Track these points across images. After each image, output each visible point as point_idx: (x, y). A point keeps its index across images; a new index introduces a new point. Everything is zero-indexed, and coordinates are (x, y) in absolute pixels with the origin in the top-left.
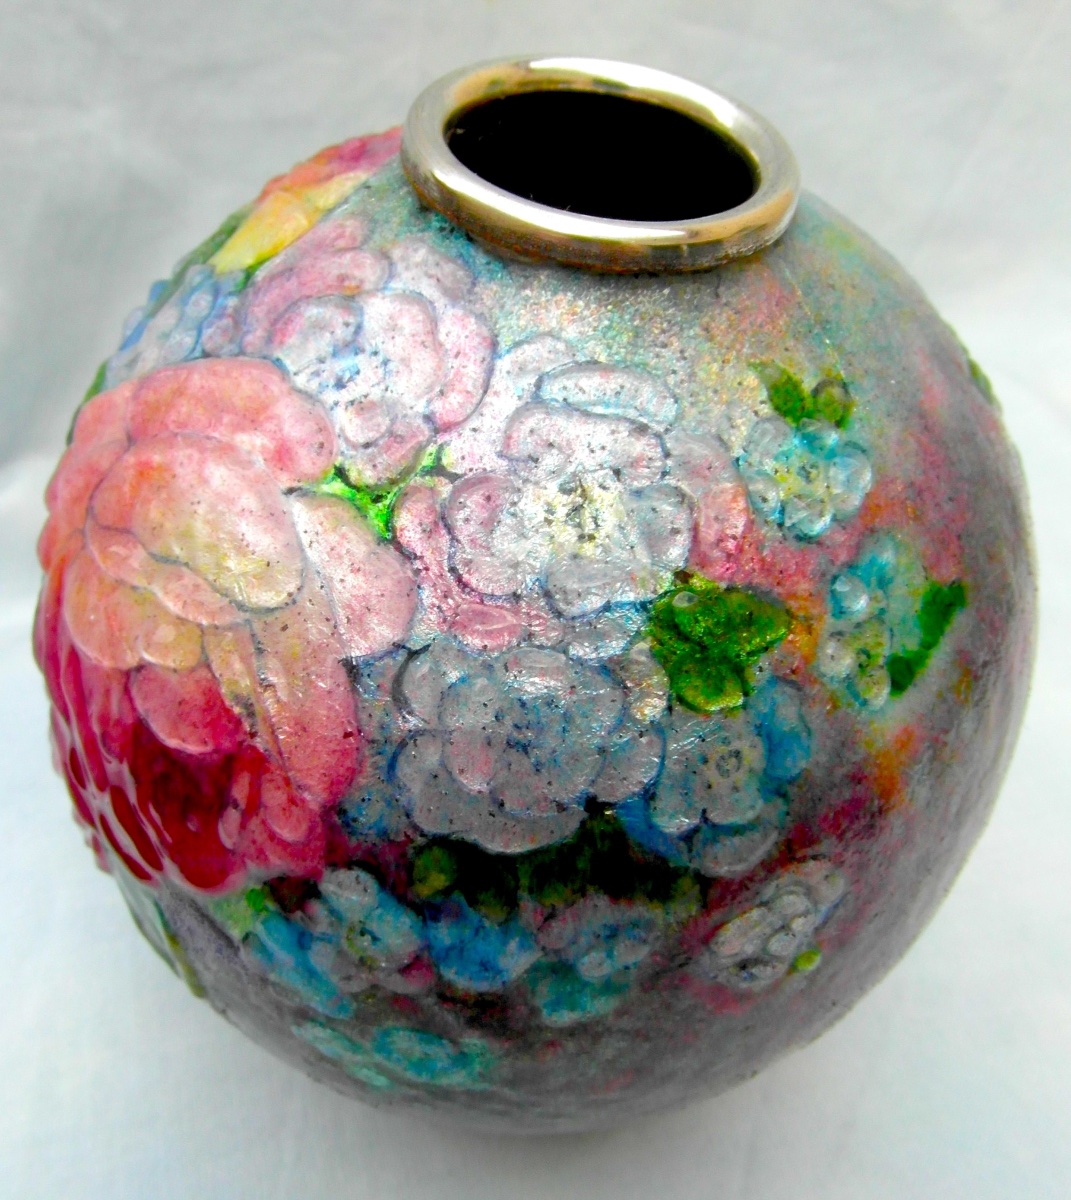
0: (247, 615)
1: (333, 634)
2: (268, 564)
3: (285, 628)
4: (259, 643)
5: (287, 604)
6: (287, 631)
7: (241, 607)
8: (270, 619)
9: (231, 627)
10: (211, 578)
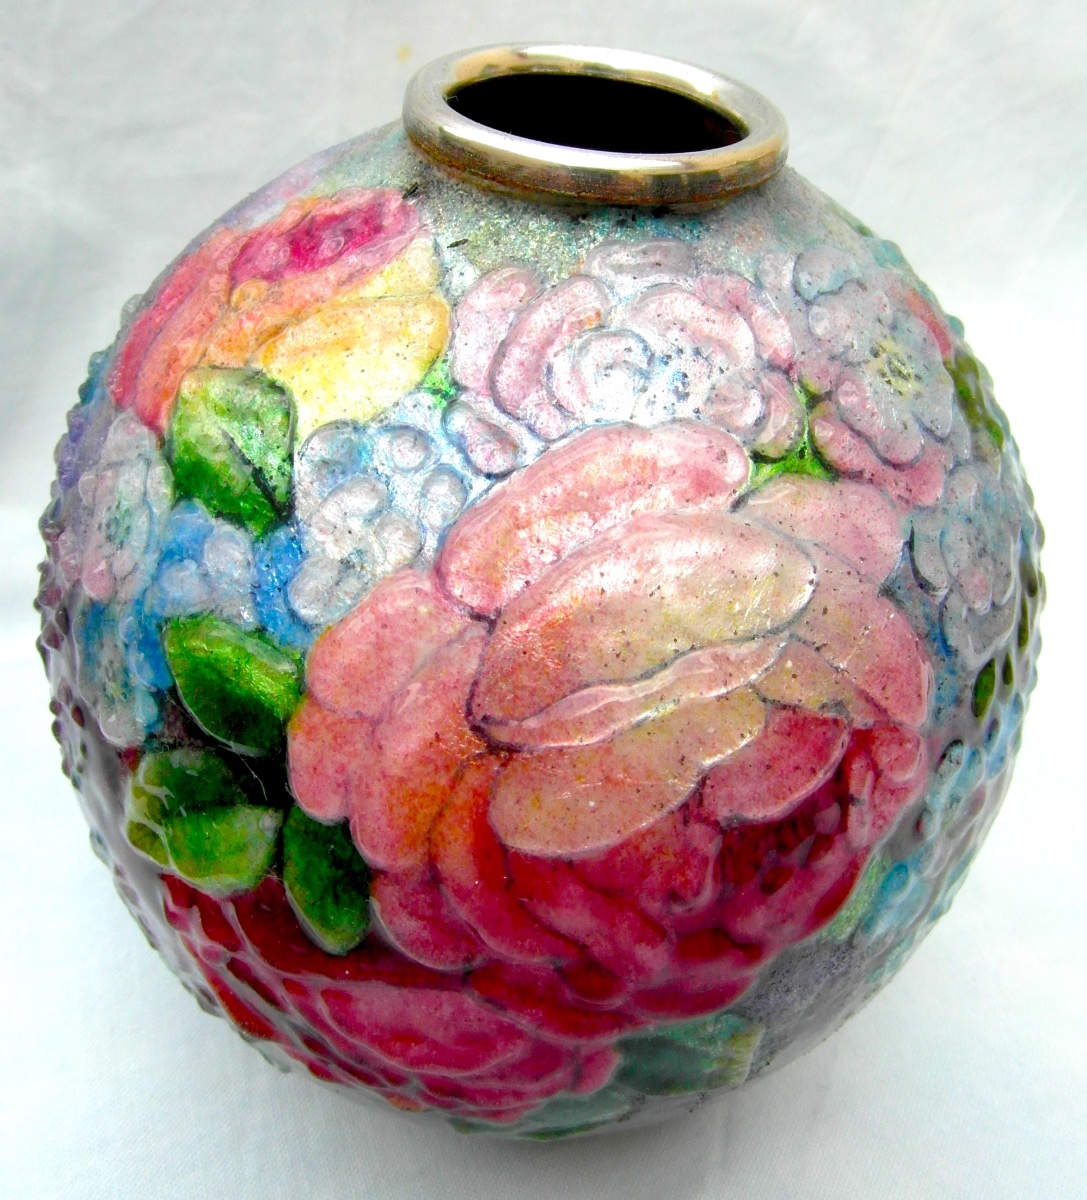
0: (786, 633)
1: (860, 581)
2: (776, 574)
3: (825, 611)
4: (814, 644)
5: (814, 591)
6: (829, 612)
7: (775, 631)
8: (807, 617)
9: (783, 656)
10: (731, 635)
